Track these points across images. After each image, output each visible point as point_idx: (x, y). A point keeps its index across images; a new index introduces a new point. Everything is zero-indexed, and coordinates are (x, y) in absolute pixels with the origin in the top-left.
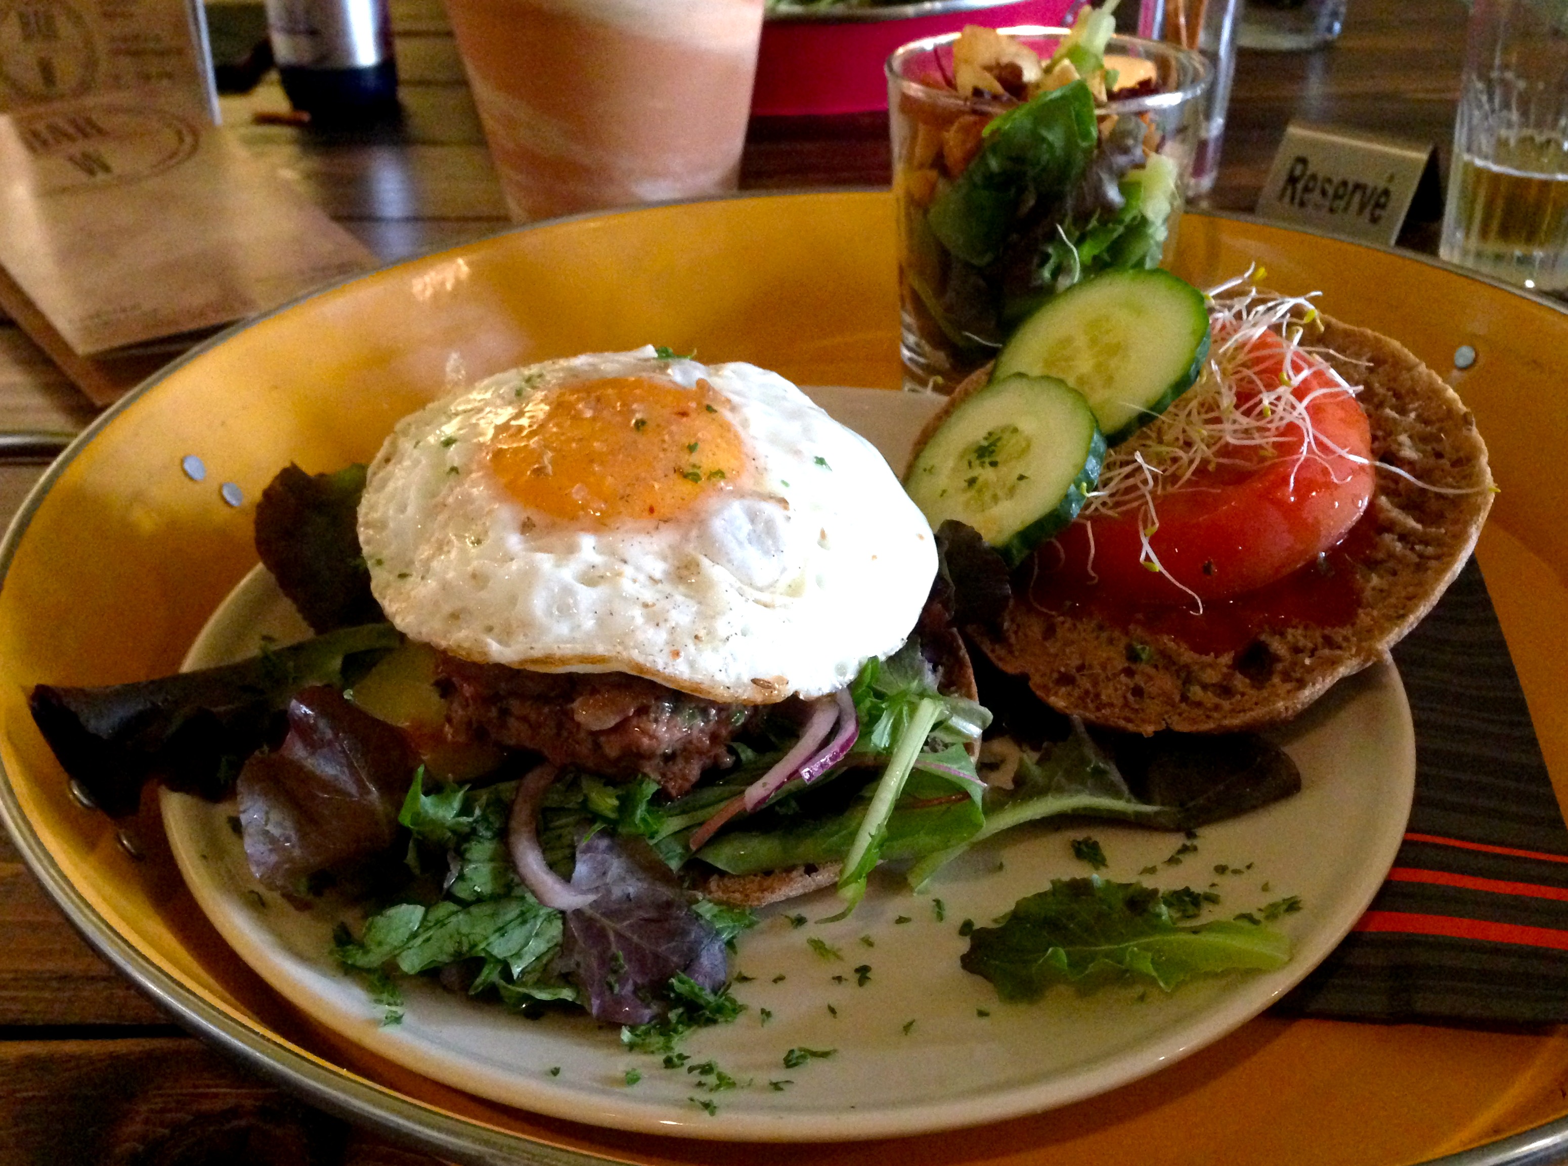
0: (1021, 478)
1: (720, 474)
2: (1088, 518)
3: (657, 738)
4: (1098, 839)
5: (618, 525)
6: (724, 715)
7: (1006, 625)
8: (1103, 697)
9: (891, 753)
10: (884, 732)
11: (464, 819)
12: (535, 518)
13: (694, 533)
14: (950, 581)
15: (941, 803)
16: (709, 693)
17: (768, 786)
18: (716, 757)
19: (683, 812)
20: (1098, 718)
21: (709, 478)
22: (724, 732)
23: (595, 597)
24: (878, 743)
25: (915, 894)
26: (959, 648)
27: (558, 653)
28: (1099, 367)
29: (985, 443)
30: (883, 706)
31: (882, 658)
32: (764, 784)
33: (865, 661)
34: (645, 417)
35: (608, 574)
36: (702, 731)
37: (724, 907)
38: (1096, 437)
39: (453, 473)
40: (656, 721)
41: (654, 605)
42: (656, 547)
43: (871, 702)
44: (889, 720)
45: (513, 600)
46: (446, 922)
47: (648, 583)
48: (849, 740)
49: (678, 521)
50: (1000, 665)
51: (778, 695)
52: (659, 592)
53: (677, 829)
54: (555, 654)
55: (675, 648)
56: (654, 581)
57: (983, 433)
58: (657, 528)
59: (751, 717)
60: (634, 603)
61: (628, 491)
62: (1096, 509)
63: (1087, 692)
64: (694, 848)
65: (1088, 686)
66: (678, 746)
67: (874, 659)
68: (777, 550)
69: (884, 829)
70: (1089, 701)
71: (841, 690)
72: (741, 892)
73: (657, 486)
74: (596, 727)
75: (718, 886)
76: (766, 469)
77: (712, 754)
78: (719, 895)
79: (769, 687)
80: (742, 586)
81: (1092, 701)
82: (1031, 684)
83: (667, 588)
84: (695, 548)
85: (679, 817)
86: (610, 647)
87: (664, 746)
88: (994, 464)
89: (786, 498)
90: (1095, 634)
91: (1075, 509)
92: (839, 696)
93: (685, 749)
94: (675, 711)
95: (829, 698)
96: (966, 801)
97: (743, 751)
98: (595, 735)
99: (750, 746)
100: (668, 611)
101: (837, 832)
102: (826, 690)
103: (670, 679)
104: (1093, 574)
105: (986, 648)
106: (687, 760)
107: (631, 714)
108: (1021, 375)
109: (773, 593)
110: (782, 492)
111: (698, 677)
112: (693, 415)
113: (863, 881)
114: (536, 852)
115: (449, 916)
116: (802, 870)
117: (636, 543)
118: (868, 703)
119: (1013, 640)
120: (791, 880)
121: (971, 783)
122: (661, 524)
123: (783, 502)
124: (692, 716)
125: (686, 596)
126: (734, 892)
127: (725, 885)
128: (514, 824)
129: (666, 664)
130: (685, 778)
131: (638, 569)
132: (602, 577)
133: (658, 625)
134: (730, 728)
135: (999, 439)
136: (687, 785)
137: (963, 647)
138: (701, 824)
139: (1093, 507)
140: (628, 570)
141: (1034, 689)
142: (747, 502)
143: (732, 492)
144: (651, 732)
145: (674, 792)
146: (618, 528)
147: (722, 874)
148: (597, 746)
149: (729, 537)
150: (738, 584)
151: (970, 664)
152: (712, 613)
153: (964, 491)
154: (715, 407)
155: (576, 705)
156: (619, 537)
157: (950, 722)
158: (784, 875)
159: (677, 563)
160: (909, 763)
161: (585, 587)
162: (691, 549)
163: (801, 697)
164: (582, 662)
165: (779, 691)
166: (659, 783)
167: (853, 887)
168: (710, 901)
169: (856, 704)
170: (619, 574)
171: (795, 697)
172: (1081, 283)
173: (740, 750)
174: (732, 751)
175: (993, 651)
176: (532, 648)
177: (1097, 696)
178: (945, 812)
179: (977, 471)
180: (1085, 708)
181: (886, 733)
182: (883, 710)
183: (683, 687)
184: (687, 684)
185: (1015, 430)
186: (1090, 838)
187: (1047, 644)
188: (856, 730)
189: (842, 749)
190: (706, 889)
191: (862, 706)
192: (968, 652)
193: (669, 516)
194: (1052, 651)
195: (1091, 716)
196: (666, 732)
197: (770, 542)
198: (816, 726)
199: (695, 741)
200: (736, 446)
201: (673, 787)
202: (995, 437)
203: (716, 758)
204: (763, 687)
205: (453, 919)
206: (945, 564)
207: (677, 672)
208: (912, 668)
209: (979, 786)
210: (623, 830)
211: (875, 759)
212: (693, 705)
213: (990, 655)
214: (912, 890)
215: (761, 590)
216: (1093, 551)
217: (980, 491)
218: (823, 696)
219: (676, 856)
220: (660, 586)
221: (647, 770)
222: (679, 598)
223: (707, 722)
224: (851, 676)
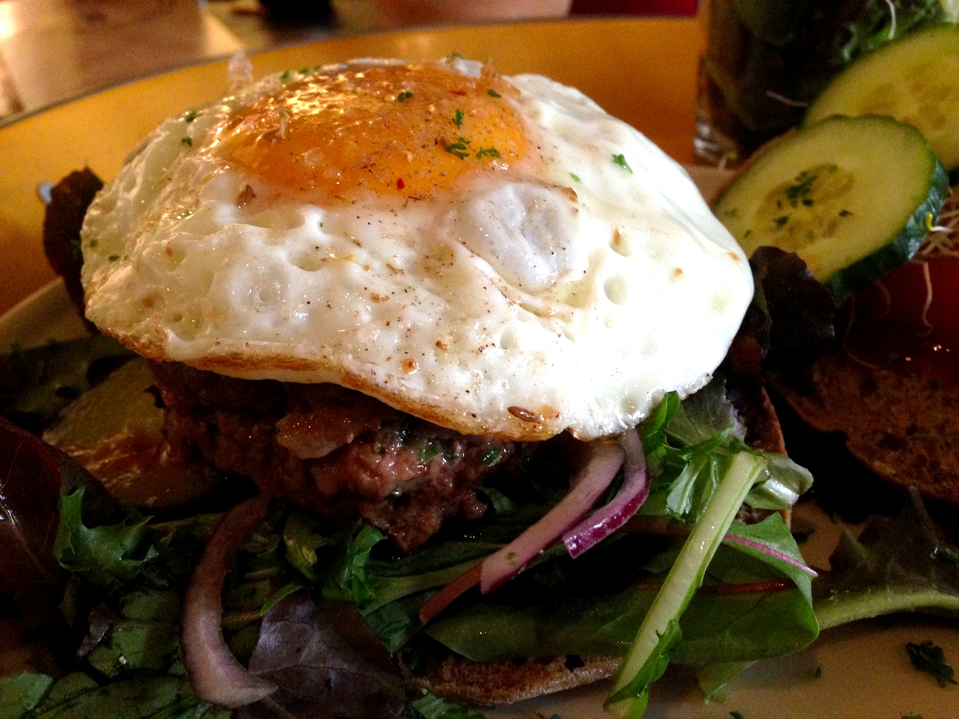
0: (844, 214)
1: (494, 153)
2: (927, 259)
3: (381, 476)
4: (941, 646)
5: (354, 198)
6: (474, 451)
7: (816, 377)
8: (943, 467)
9: (693, 522)
10: (684, 493)
11: (132, 563)
12: (257, 188)
13: (451, 215)
14: (766, 311)
15: (752, 591)
16: (448, 420)
17: (515, 559)
18: (462, 504)
19: (416, 572)
20: (938, 492)
21: (478, 156)
22: (473, 474)
23: (310, 282)
24: (675, 508)
25: (707, 702)
26: (763, 399)
27: (247, 352)
28: (925, 111)
29: (797, 184)
30: (685, 457)
31: (683, 396)
32: (511, 555)
33: (661, 397)
34: (412, 92)
35: (332, 255)
36: (444, 470)
37: (456, 706)
38: (938, 169)
39: (186, 144)
40: (383, 452)
41: (387, 298)
42: (400, 230)
43: (666, 448)
44: (691, 477)
45: (208, 280)
46: (73, 702)
47: (385, 271)
48: (635, 501)
49: (432, 200)
50: (811, 420)
51: (542, 431)
52: (398, 284)
53: (406, 592)
54: (242, 354)
55: (408, 356)
56: (392, 269)
57: (796, 173)
58: (405, 206)
59: (511, 457)
60: (361, 294)
61: (373, 159)
62: (936, 250)
63: (921, 460)
64: (423, 620)
65: (923, 452)
66: (412, 486)
67: (673, 394)
68: (558, 246)
69: (677, 628)
70: (924, 469)
71: (627, 431)
72: (481, 685)
73: (410, 157)
74: (305, 454)
75: (453, 672)
76: (552, 159)
77: (458, 499)
78: (453, 686)
79: (531, 420)
80: (508, 286)
81: (929, 470)
82: (849, 444)
83: (409, 280)
84: (451, 234)
85: (410, 578)
86: (314, 349)
87: (390, 487)
88: (808, 203)
89: (574, 189)
90: (927, 393)
91: (914, 245)
92: (623, 440)
93: (420, 491)
94: (408, 442)
95: (611, 442)
96: (787, 594)
97: (498, 499)
98: (308, 463)
99: (506, 494)
100: (404, 307)
101: (611, 617)
102: (609, 429)
103: (392, 396)
104: (926, 322)
105: (791, 400)
106: (425, 505)
107: (350, 441)
108: (838, 118)
109: (548, 298)
110: (569, 183)
111: (434, 398)
112: (472, 96)
113: (644, 696)
114: (213, 613)
115: (79, 694)
116: (562, 661)
117: (374, 221)
118: (663, 450)
119: (825, 392)
120: (547, 675)
121: (797, 569)
122: (411, 201)
123: (571, 194)
124: (432, 450)
125: (430, 290)
126: (471, 684)
127: (460, 671)
128: (200, 571)
129: (389, 376)
130: (420, 529)
131: (372, 253)
132: (324, 260)
133: (388, 324)
134: (482, 468)
135: (814, 178)
136: (422, 538)
137: (767, 397)
138: (439, 588)
139: (930, 248)
140: (362, 255)
141: (853, 450)
142: (523, 187)
143: (505, 174)
144: (373, 467)
145: (405, 545)
146: (353, 202)
147: (459, 659)
148: (309, 480)
149: (498, 224)
150: (504, 283)
151: (775, 416)
152: (463, 315)
153: (772, 230)
154: (498, 92)
155: (282, 423)
156: (353, 211)
157: (765, 486)
158: (539, 666)
159: (425, 251)
160: (716, 538)
161: (300, 270)
162: (444, 234)
163: (575, 435)
164: (278, 366)
165: (544, 425)
166: (384, 532)
167: (630, 702)
168: (439, 695)
169: (647, 450)
170: (349, 258)
171: (567, 433)
172: (898, 39)
173: (493, 499)
174: (482, 498)
175: (800, 404)
176: (218, 343)
177: (935, 464)
178: (758, 604)
179: (787, 211)
180: (920, 477)
181: (687, 494)
182: (683, 463)
183: (413, 410)
184: (417, 406)
185: (833, 169)
186: (931, 643)
187: (867, 401)
188: (646, 486)
189: (627, 510)
190: (437, 678)
191: (653, 454)
192: (773, 402)
193: (423, 193)
194: (874, 407)
195: (930, 488)
196: (393, 467)
197: (549, 237)
198: (591, 475)
199: (435, 483)
200: (518, 130)
201: (404, 538)
202: (810, 176)
203: (463, 507)
204: (524, 418)
205: (83, 699)
206: (762, 290)
207: (404, 389)
208: (714, 413)
209: (808, 574)
210: (328, 594)
211: (669, 528)
212: (434, 436)
213: (796, 408)
214: (703, 695)
215: (533, 293)
216: (930, 298)
217: (791, 230)
218: (603, 436)
219: (401, 628)
220: (399, 277)
221: (371, 515)
222: (422, 293)
223: (451, 458)
224: (639, 415)
